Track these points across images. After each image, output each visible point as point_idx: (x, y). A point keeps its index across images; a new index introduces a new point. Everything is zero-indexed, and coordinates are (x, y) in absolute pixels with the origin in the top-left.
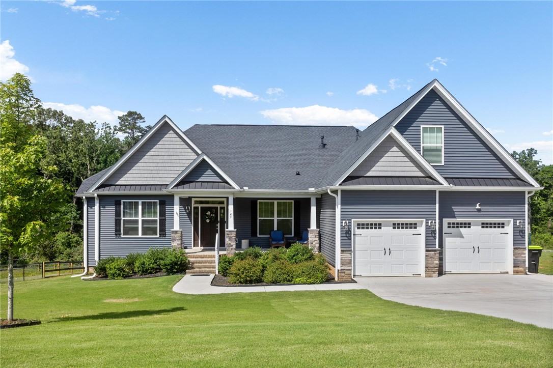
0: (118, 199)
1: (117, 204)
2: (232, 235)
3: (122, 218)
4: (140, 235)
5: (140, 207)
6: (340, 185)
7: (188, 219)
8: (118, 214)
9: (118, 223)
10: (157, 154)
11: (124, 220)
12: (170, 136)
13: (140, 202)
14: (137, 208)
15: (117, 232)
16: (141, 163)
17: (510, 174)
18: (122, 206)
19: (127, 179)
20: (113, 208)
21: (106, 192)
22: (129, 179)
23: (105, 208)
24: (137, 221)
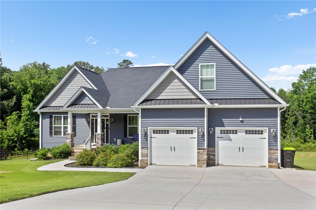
0: (51, 114)
1: (51, 117)
2: (99, 137)
3: (53, 126)
4: (62, 135)
5: (62, 119)
6: (138, 105)
7: (88, 126)
8: (51, 123)
9: (51, 128)
10: (71, 88)
11: (54, 127)
12: (79, 77)
13: (62, 116)
14: (61, 120)
15: (51, 133)
16: (63, 94)
17: (266, 95)
18: (53, 119)
19: (56, 103)
20: (48, 120)
21: (44, 110)
22: (57, 103)
23: (45, 120)
24: (61, 127)
